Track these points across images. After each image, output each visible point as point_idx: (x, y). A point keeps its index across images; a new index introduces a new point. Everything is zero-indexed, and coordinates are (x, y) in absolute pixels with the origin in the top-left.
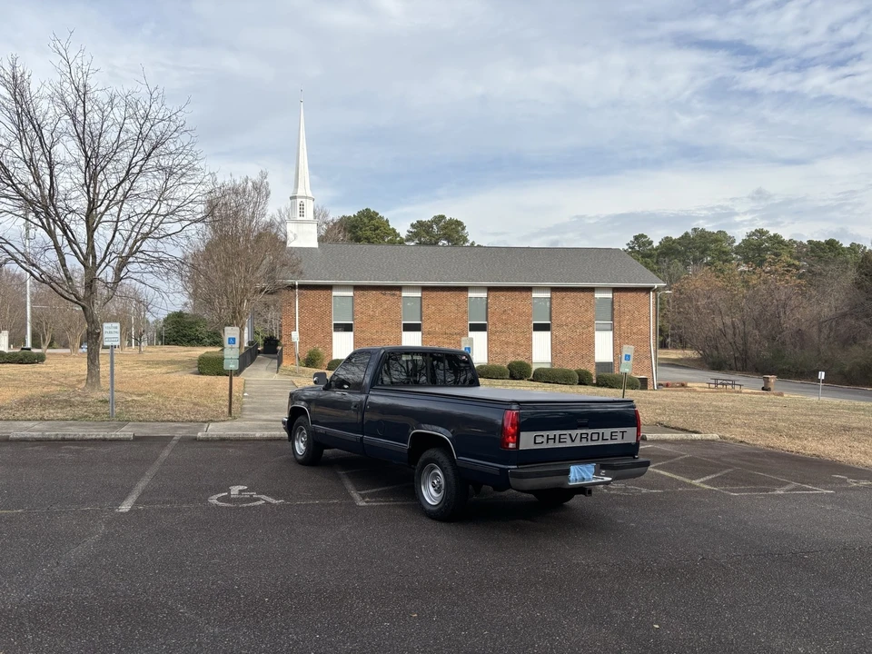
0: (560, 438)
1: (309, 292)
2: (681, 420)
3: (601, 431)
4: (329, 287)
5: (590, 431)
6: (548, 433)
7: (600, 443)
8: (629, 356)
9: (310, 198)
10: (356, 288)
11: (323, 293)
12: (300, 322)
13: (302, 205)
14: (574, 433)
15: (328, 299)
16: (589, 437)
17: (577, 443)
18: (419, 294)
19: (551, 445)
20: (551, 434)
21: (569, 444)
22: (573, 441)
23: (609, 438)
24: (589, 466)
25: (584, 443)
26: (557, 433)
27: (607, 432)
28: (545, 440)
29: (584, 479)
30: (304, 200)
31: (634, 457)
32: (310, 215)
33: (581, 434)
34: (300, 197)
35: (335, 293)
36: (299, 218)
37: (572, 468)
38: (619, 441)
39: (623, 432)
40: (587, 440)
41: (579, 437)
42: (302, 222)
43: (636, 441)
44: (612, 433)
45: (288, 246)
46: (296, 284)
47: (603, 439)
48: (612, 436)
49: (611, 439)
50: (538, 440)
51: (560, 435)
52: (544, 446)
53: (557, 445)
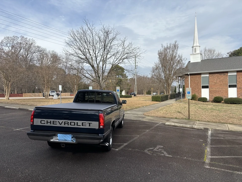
0: (53, 123)
1: (193, 76)
3: (76, 122)
4: (200, 74)
5: (69, 121)
6: (47, 120)
7: (76, 126)
10: (210, 73)
11: (198, 76)
12: (190, 86)
13: (195, 49)
14: (61, 121)
15: (200, 78)
16: (69, 124)
17: (63, 125)
18: (236, 74)
19: (49, 124)
20: (49, 120)
21: (58, 125)
22: (60, 124)
23: (81, 125)
24: (68, 135)
25: (66, 126)
26: (52, 120)
27: (80, 123)
28: (46, 122)
29: (66, 140)
30: (196, 47)
31: (98, 135)
32: (198, 52)
33: (65, 122)
34: (195, 46)
35: (202, 76)
36: (194, 53)
37: (59, 135)
38: (87, 127)
39: (90, 123)
40: (68, 125)
41: (63, 123)
42: (195, 54)
43: (99, 128)
44: (82, 123)
45: (191, 62)
46: (189, 74)
47: (77, 125)
48: (82, 124)
49: (82, 125)
50: (42, 122)
51: (53, 121)
52: (46, 125)
53: (52, 125)
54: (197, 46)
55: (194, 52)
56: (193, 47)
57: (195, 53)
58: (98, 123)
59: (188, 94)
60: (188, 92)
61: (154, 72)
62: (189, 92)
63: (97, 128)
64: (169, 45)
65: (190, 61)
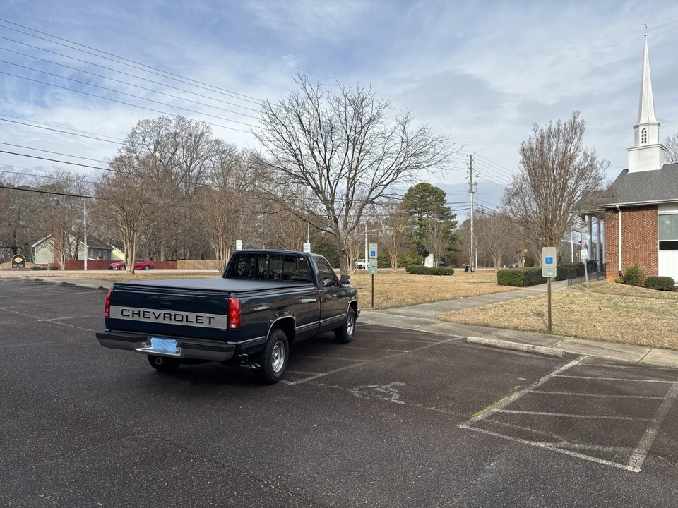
0: (144, 315)
1: (632, 213)
3: (184, 314)
4: (655, 207)
5: (173, 313)
6: (133, 309)
7: (184, 323)
9: (653, 124)
11: (646, 213)
12: (623, 242)
13: (644, 133)
14: (157, 312)
15: (653, 219)
16: (173, 318)
17: (161, 321)
19: (136, 318)
20: (137, 310)
21: (153, 320)
22: (157, 318)
23: (194, 321)
24: (170, 341)
25: (167, 321)
26: (142, 310)
27: (192, 316)
28: (131, 313)
29: (167, 351)
30: (646, 127)
31: (227, 344)
32: (653, 139)
33: (165, 314)
34: (642, 125)
35: (660, 212)
36: (641, 145)
37: (153, 340)
38: (206, 325)
39: (210, 318)
40: (171, 320)
41: (162, 316)
42: (643, 148)
43: (227, 328)
44: (197, 317)
45: (629, 172)
46: (617, 206)
47: (187, 321)
48: (197, 319)
49: (197, 322)
50: (125, 313)
51: (144, 312)
52: (130, 318)
53: (142, 319)
54: (649, 124)
55: (641, 141)
56: (636, 127)
57: (644, 144)
58: (225, 317)
59: (547, 263)
60: (547, 258)
61: (509, 202)
62: (551, 259)
63: (224, 327)
64: (554, 126)
65: (627, 170)
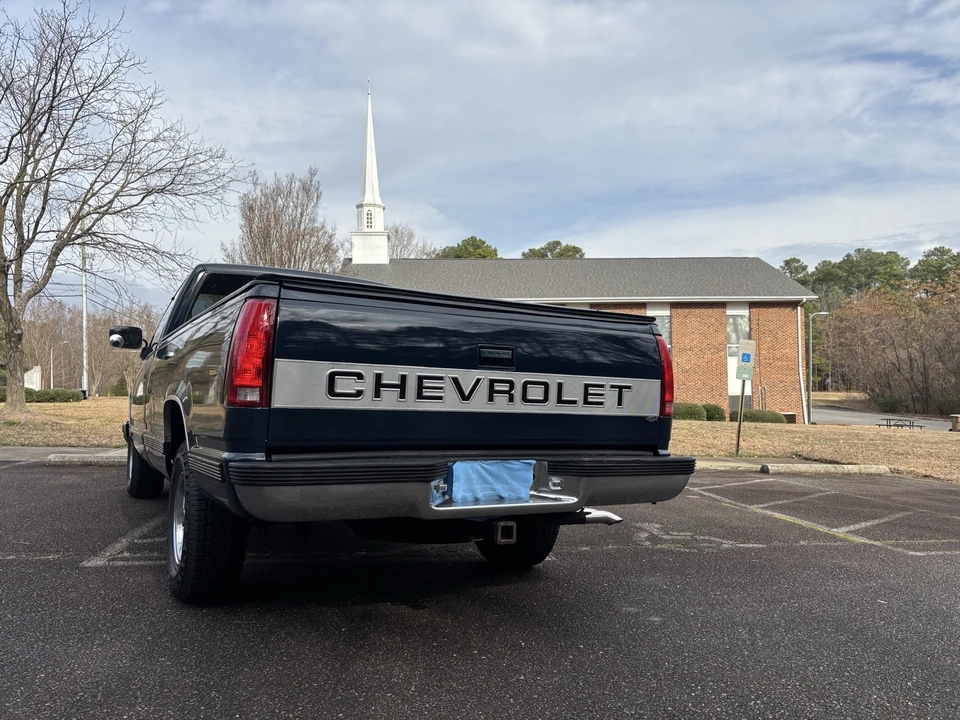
0: (420, 387)
2: (831, 450)
3: (552, 379)
5: (519, 378)
6: (378, 369)
7: (551, 408)
8: (749, 356)
9: (379, 206)
13: (369, 214)
14: (467, 377)
16: (517, 392)
17: (479, 404)
19: (389, 401)
20: (391, 372)
21: (451, 403)
22: (465, 398)
23: (579, 398)
24: (516, 465)
25: (501, 406)
26: (413, 372)
28: (368, 385)
29: (501, 499)
30: (371, 208)
31: (657, 454)
32: (379, 224)
33: (492, 382)
34: (368, 205)
36: (366, 230)
37: (461, 468)
38: (610, 408)
39: (621, 388)
40: (511, 399)
41: (484, 388)
42: (369, 234)
43: (661, 413)
44: (587, 386)
45: (354, 262)
47: (560, 401)
48: (586, 394)
49: (586, 402)
50: (343, 385)
51: (421, 379)
52: (366, 403)
53: (411, 404)
54: (374, 205)
55: (366, 224)
57: (369, 230)
58: (657, 383)
64: (284, 182)
65: (351, 260)
